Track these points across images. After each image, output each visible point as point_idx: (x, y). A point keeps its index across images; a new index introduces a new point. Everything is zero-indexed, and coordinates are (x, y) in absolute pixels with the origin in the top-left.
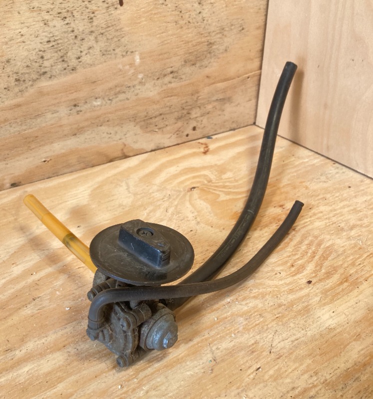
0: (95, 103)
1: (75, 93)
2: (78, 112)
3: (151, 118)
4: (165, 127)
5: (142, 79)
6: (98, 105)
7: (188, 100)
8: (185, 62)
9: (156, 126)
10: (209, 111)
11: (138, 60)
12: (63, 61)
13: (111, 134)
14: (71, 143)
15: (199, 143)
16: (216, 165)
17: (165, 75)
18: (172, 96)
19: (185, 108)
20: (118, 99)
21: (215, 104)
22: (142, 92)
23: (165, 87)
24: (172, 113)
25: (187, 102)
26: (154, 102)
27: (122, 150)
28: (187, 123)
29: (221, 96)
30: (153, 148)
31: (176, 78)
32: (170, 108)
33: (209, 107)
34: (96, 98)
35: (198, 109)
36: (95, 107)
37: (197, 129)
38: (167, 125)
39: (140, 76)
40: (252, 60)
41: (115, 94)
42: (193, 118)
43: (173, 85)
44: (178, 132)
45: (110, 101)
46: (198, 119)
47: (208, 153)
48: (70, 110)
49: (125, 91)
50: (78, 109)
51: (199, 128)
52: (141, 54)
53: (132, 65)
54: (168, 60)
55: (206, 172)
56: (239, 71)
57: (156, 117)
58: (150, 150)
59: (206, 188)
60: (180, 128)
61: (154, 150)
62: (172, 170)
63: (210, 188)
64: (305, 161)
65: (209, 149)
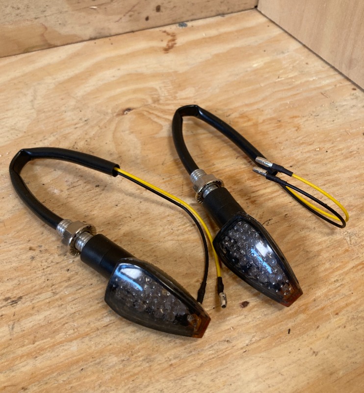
15: (165, 32)
16: (176, 72)
30: (93, 35)
37: (162, 9)
44: (131, 13)
47: (171, 50)
51: (166, 8)
55: (155, 84)
58: (87, 38)
59: (147, 111)
60: (134, 6)
61: (95, 39)
62: (109, 75)
63: (152, 113)
64: (311, 79)
65: (175, 44)
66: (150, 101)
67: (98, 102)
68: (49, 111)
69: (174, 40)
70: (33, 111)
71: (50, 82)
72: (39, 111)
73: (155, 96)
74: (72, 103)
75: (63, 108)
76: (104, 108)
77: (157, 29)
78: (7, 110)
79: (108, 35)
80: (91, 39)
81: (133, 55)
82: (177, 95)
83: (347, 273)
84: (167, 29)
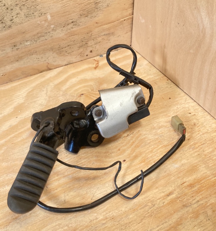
0: (26, 44)
1: (13, 40)
2: (17, 49)
3: (62, 48)
4: (72, 52)
5: (54, 28)
6: (29, 44)
7: (85, 37)
8: (81, 15)
9: (66, 52)
10: (100, 41)
11: (49, 17)
12: (2, 23)
13: (39, 58)
14: (16, 65)
15: (94, 60)
16: (99, 78)
17: (68, 24)
18: (74, 35)
19: (84, 41)
20: (40, 40)
21: (104, 37)
22: (54, 35)
23: (69, 31)
24: (75, 44)
25: (84, 38)
26: (63, 40)
27: (47, 66)
28: (86, 49)
29: (107, 32)
30: (66, 64)
31: (76, 25)
32: (74, 42)
33: (100, 39)
34: (27, 41)
35: (93, 41)
36: (26, 45)
37: (92, 51)
38: (73, 51)
40: (126, 9)
41: (38, 38)
42: (90, 46)
43: (74, 29)
44: (81, 54)
45: (35, 42)
46: (93, 46)
47: (97, 68)
48: (12, 49)
49: (44, 35)
50: (17, 47)
51: (94, 51)
52: (51, 14)
54: (69, 16)
55: (92, 83)
56: (118, 17)
57: (65, 47)
58: (64, 65)
59: (89, 95)
60: (82, 52)
61: (67, 65)
62: (74, 80)
63: (91, 95)
64: (151, 77)
65: (99, 65)
66: (90, 90)
67: (71, 92)
68: (53, 97)
69: (98, 63)
70: (47, 97)
71: (52, 85)
72: (50, 97)
73: (92, 88)
74: (61, 93)
75: (58, 96)
76: (73, 94)
77: (91, 59)
78: (38, 97)
79: (72, 63)
80: (66, 65)
81: (82, 71)
82: (100, 87)
83: (159, 149)
84: (95, 58)
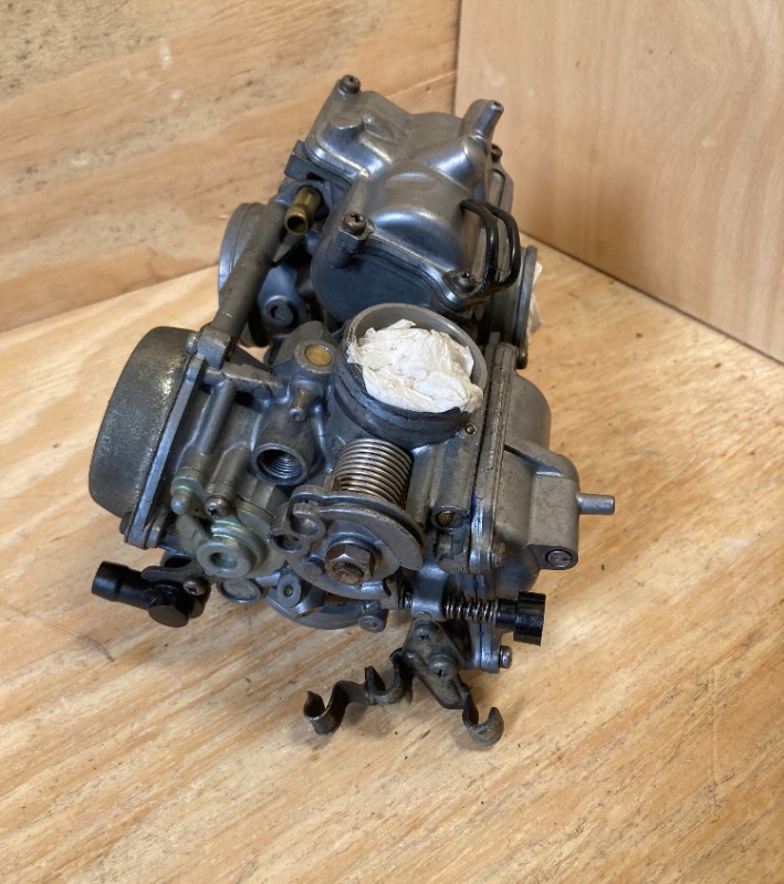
0: (76, 163)
1: (25, 142)
3: (209, 190)
5: (182, 102)
8: (280, 57)
9: (223, 207)
13: (119, 230)
14: (31, 255)
17: (234, 91)
20: (128, 150)
22: (183, 130)
23: (236, 118)
24: (256, 175)
26: (214, 154)
27: (149, 264)
31: (261, 96)
32: (252, 164)
34: (78, 152)
36: (76, 170)
39: (176, 95)
40: (435, 46)
41: (121, 140)
43: (254, 113)
45: (109, 157)
48: (19, 182)
49: (142, 131)
50: (37, 177)
53: (153, 68)
54: (240, 55)
56: (405, 73)
57: (219, 187)
